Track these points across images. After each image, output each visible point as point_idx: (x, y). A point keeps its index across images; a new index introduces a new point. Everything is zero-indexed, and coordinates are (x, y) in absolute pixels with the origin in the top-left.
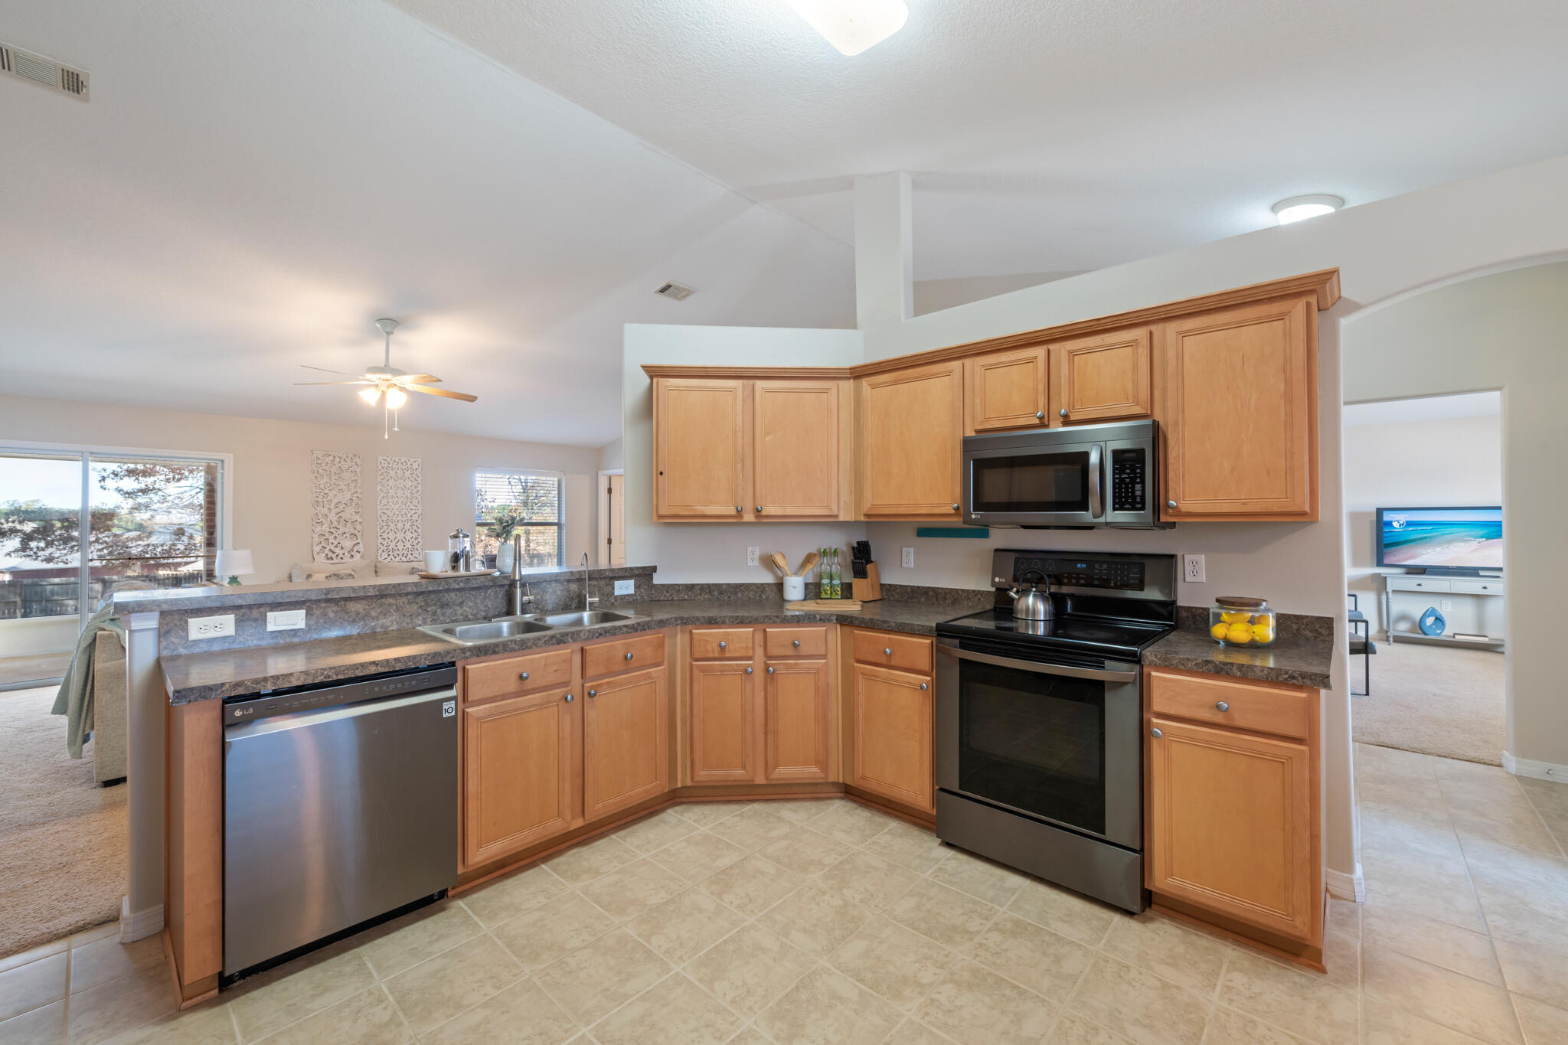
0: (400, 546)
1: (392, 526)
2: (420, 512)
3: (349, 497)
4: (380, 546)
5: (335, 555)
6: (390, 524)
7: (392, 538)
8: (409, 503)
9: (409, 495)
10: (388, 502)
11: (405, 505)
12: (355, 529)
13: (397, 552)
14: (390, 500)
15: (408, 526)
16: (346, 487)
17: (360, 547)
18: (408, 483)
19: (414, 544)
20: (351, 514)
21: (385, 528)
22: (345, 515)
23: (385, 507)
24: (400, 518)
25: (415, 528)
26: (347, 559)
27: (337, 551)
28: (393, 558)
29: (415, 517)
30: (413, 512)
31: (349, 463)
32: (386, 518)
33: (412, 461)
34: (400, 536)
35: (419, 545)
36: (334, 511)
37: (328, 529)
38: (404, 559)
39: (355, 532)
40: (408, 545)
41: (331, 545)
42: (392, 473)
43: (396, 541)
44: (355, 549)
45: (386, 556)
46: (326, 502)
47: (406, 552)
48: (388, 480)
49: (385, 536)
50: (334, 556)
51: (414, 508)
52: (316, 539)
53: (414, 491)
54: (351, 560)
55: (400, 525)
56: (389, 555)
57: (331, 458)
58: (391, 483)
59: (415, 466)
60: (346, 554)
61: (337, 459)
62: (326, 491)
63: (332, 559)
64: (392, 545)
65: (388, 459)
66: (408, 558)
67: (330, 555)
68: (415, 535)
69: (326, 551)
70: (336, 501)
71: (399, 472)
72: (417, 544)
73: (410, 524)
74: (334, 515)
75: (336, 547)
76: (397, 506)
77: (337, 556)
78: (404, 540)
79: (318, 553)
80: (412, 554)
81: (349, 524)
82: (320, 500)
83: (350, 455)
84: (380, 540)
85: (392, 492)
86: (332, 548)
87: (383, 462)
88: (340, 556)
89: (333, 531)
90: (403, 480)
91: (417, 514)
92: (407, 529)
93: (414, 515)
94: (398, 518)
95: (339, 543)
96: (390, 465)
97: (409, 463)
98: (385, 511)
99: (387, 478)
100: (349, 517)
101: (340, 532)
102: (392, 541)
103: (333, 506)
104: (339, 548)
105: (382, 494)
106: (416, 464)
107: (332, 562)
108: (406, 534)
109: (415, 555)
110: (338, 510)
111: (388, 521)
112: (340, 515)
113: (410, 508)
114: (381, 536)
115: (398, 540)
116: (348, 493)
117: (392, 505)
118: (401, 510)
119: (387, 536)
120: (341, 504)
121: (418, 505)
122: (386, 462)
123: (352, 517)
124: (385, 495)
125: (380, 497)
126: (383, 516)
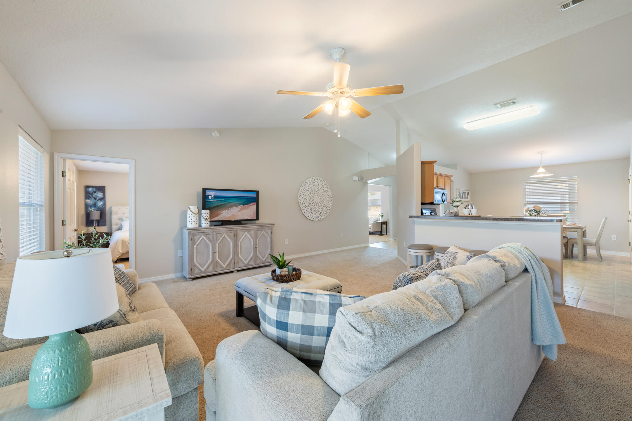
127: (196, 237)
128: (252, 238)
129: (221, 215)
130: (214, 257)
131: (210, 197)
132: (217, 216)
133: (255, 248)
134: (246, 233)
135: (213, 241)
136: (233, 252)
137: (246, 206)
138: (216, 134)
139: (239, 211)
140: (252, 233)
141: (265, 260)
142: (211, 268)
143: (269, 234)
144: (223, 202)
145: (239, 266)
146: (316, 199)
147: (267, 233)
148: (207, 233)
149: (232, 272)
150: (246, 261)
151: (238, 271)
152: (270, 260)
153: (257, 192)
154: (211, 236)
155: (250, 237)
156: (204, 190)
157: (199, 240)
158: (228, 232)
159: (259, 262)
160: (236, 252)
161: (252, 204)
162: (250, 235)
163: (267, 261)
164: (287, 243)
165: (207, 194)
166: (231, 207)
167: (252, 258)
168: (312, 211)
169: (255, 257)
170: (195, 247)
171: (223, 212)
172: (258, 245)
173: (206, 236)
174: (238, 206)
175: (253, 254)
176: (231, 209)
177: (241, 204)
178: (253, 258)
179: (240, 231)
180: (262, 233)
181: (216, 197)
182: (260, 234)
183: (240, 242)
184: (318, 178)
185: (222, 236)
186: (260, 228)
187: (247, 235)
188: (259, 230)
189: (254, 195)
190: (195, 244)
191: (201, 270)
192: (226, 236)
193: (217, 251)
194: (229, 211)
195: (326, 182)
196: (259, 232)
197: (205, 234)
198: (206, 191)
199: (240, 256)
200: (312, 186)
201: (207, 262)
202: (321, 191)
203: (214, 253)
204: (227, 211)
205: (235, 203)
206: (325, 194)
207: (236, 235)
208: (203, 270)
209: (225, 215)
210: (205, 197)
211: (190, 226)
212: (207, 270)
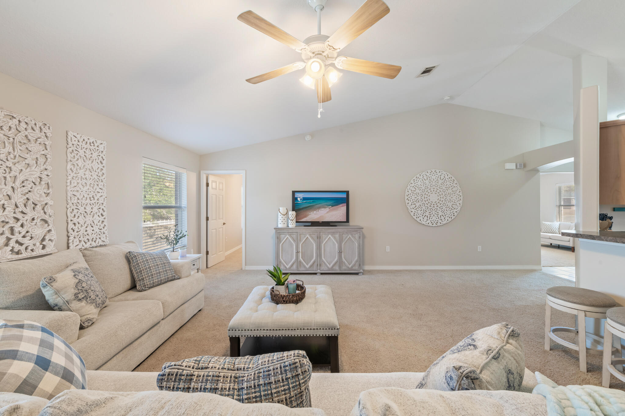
0: (89, 229)
1: (82, 209)
2: (105, 195)
3: (38, 174)
4: (72, 232)
5: (24, 246)
6: (79, 207)
7: (82, 222)
8: (96, 186)
9: (96, 177)
10: (78, 183)
11: (93, 188)
12: (45, 213)
13: (87, 237)
14: (79, 181)
15: (95, 210)
16: (34, 162)
17: (52, 236)
18: (95, 165)
19: (101, 227)
20: (40, 196)
21: (75, 211)
22: (33, 197)
23: (75, 189)
25: (101, 211)
26: (39, 250)
27: (26, 241)
28: (84, 244)
29: (101, 201)
30: (99, 195)
31: (37, 133)
32: (76, 201)
33: (99, 142)
34: (89, 220)
35: (106, 228)
36: (19, 191)
37: (12, 215)
38: (94, 244)
39: (46, 217)
40: (96, 229)
41: (17, 234)
42: (81, 152)
43: (86, 225)
44: (46, 237)
45: (78, 243)
47: (95, 237)
48: (78, 159)
49: (75, 220)
50: (22, 248)
51: (100, 191)
53: (101, 174)
56: (80, 241)
57: (16, 121)
58: (80, 162)
59: (101, 148)
60: (36, 244)
61: (23, 125)
62: (9, 164)
63: (18, 253)
64: (83, 229)
65: (78, 136)
66: (97, 242)
67: (17, 247)
68: (101, 219)
69: (12, 243)
70: (21, 178)
71: (87, 152)
72: (104, 227)
73: (97, 207)
74: (20, 195)
75: (24, 237)
77: (27, 247)
78: (93, 225)
80: (100, 238)
81: (38, 208)
83: (39, 124)
85: (81, 172)
86: (20, 239)
87: (74, 138)
88: (30, 248)
89: (19, 216)
90: (91, 161)
91: (103, 197)
92: (95, 213)
93: (100, 199)
94: (87, 201)
95: (27, 232)
96: (80, 144)
97: (96, 145)
98: (75, 193)
99: (76, 157)
100: (38, 199)
101: (29, 217)
102: (82, 226)
103: (18, 183)
104: (29, 238)
105: (72, 175)
106: (102, 146)
107: (20, 256)
108: (94, 218)
109: (102, 239)
110: (25, 190)
111: (78, 204)
112: (27, 196)
113: (97, 191)
114: (71, 220)
115: (88, 225)
116: (36, 169)
117: (81, 187)
118: (90, 193)
119: (78, 220)
120: (28, 182)
121: (103, 188)
122: (76, 140)
123: (42, 199)
124: (75, 175)
125: (70, 178)
126: (73, 199)
127: (282, 236)
128: (337, 241)
129: (310, 216)
130: (297, 257)
131: (299, 199)
132: (305, 217)
133: (340, 252)
134: (330, 236)
135: (297, 241)
136: (316, 253)
137: (335, 207)
138: (308, 138)
139: (328, 212)
140: (337, 236)
141: (352, 267)
142: (295, 267)
143: (357, 239)
144: (311, 204)
145: (322, 268)
146: (434, 198)
147: (355, 238)
148: (292, 233)
149: (316, 274)
150: (330, 265)
151: (322, 274)
152: (357, 268)
153: (347, 192)
154: (294, 236)
155: (334, 240)
156: (294, 192)
157: (284, 239)
158: (311, 233)
159: (344, 268)
160: (319, 255)
161: (341, 205)
162: (335, 238)
163: (354, 268)
164: (389, 251)
165: (296, 196)
166: (319, 208)
167: (336, 263)
168: (427, 214)
169: (340, 262)
170: (281, 245)
171: (311, 213)
172: (343, 249)
173: (290, 235)
174: (326, 207)
175: (338, 259)
176: (319, 211)
177: (330, 206)
178: (338, 263)
179: (324, 233)
180: (348, 237)
181: (304, 199)
182: (346, 238)
183: (323, 244)
184: (438, 171)
185: (305, 237)
186: (346, 231)
187: (331, 237)
188: (345, 233)
189: (344, 195)
190: (281, 243)
191: (286, 267)
192: (309, 237)
193: (301, 251)
194: (318, 213)
195: (450, 176)
196: (345, 236)
197: (290, 233)
198: (296, 193)
199: (323, 258)
200: (427, 182)
201: (291, 260)
202: (441, 187)
203: (298, 252)
204: (315, 212)
205: (323, 204)
206: (450, 191)
207: (319, 237)
208: (288, 267)
209: (313, 216)
210: (294, 199)
211: (280, 226)
212: (292, 268)
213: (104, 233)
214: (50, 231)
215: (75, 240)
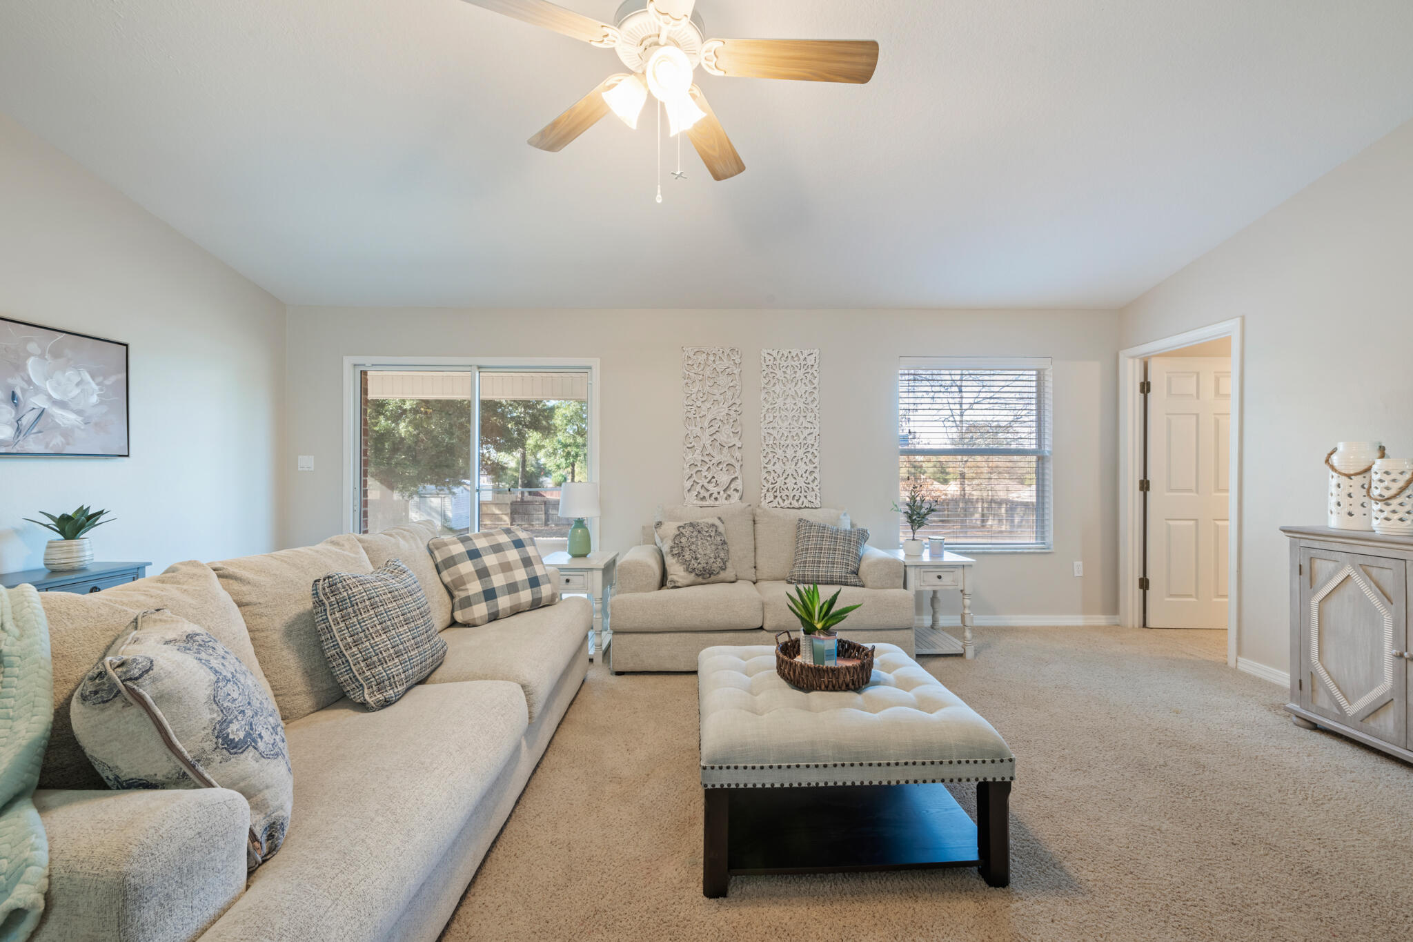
0: (790, 484)
1: (780, 453)
2: (816, 432)
3: (726, 411)
4: (765, 483)
5: (709, 493)
6: (777, 450)
7: (780, 471)
8: (802, 419)
9: (802, 406)
10: (774, 417)
11: (798, 422)
12: (733, 457)
13: (786, 493)
14: (777, 414)
15: (800, 454)
16: (722, 397)
17: (738, 484)
18: (801, 388)
19: (809, 481)
20: (728, 436)
21: (771, 455)
22: (722, 437)
23: (771, 425)
24: (789, 441)
25: (810, 456)
26: (722, 501)
27: (711, 487)
28: (781, 501)
29: (810, 440)
30: (808, 431)
31: (726, 363)
32: (771, 442)
33: (806, 352)
34: (790, 468)
35: (816, 483)
36: (708, 431)
37: (700, 458)
38: (795, 504)
39: (733, 462)
40: (801, 482)
41: (703, 479)
42: (780, 374)
43: (785, 475)
44: (733, 486)
45: (772, 499)
46: (698, 418)
47: (797, 493)
48: (775, 384)
49: (770, 467)
50: (707, 495)
51: (809, 425)
52: (688, 472)
53: (810, 399)
54: (726, 502)
55: (790, 453)
56: (775, 497)
57: (704, 356)
58: (778, 388)
59: (810, 361)
60: (722, 492)
61: (711, 358)
62: (699, 403)
63: (704, 499)
64: (780, 483)
65: (774, 353)
66: (800, 502)
67: (703, 493)
68: (810, 467)
69: (698, 488)
70: (710, 417)
71: (788, 372)
72: (813, 481)
73: (803, 450)
74: (708, 436)
75: (710, 482)
76: (786, 424)
77: (711, 495)
78: (796, 475)
79: (689, 491)
80: (806, 497)
81: (725, 450)
82: (691, 415)
83: (727, 352)
84: (764, 474)
85: (780, 402)
86: (706, 484)
87: (768, 357)
88: (714, 496)
89: (706, 459)
90: (794, 384)
91: (814, 435)
92: (799, 458)
93: (809, 437)
94: (788, 442)
95: (713, 477)
96: (777, 362)
97: (802, 358)
98: (771, 431)
99: (772, 382)
100: (725, 440)
101: (715, 461)
102: (779, 477)
103: (706, 424)
104: (713, 484)
105: (767, 406)
106: (812, 357)
107: (704, 503)
108: (798, 465)
109: (809, 498)
110: (713, 430)
111: (775, 446)
112: (715, 436)
113: (803, 426)
114: (765, 467)
115: (788, 475)
116: (724, 406)
117: (780, 422)
118: (792, 430)
119: (774, 468)
120: (716, 421)
121: (814, 421)
122: (772, 358)
123: (729, 440)
124: (771, 407)
125: (764, 411)
126: (767, 438)
127: (1323, 567)
130: (1403, 681)
135: (1402, 603)
142: (1389, 723)
148: (1369, 561)
154: (1388, 578)
157: (1330, 578)
170: (1315, 602)
173: (1364, 569)
190: (1315, 593)
191: (1339, 707)
197: (1361, 560)
201: (1372, 686)
203: (1405, 659)
208: (1350, 709)
211: (1334, 522)
212: (1372, 723)
213: (813, 490)
214: (736, 478)
215: (768, 495)
